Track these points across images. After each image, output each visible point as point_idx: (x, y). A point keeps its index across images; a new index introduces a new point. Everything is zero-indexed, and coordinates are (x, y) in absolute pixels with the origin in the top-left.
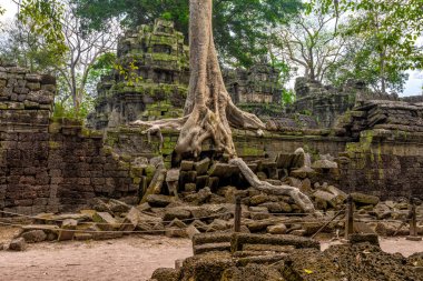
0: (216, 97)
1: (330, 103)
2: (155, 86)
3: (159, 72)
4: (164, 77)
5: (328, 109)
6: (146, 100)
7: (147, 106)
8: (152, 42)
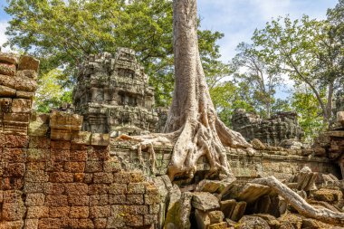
0: (206, 111)
1: (270, 131)
2: (120, 108)
3: (123, 94)
4: (127, 100)
5: (268, 136)
6: (111, 121)
7: (113, 128)
8: (117, 66)
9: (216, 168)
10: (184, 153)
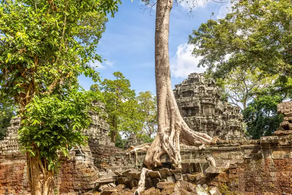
8: (182, 91)
9: (171, 161)
10: (151, 154)
